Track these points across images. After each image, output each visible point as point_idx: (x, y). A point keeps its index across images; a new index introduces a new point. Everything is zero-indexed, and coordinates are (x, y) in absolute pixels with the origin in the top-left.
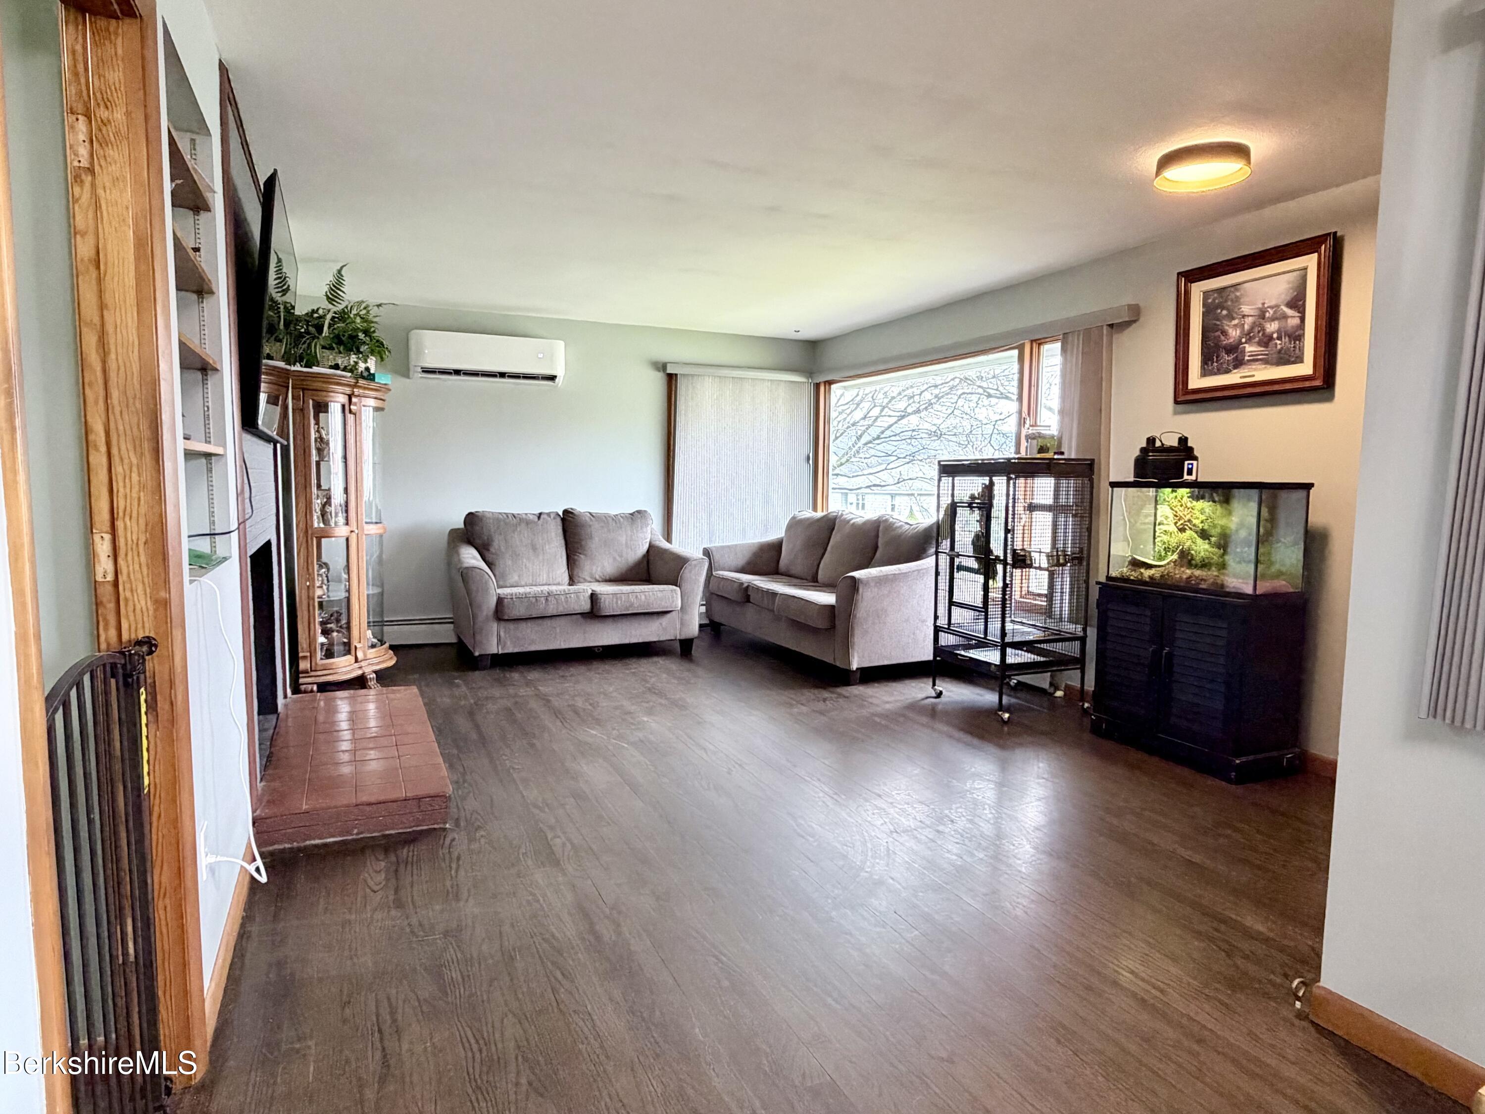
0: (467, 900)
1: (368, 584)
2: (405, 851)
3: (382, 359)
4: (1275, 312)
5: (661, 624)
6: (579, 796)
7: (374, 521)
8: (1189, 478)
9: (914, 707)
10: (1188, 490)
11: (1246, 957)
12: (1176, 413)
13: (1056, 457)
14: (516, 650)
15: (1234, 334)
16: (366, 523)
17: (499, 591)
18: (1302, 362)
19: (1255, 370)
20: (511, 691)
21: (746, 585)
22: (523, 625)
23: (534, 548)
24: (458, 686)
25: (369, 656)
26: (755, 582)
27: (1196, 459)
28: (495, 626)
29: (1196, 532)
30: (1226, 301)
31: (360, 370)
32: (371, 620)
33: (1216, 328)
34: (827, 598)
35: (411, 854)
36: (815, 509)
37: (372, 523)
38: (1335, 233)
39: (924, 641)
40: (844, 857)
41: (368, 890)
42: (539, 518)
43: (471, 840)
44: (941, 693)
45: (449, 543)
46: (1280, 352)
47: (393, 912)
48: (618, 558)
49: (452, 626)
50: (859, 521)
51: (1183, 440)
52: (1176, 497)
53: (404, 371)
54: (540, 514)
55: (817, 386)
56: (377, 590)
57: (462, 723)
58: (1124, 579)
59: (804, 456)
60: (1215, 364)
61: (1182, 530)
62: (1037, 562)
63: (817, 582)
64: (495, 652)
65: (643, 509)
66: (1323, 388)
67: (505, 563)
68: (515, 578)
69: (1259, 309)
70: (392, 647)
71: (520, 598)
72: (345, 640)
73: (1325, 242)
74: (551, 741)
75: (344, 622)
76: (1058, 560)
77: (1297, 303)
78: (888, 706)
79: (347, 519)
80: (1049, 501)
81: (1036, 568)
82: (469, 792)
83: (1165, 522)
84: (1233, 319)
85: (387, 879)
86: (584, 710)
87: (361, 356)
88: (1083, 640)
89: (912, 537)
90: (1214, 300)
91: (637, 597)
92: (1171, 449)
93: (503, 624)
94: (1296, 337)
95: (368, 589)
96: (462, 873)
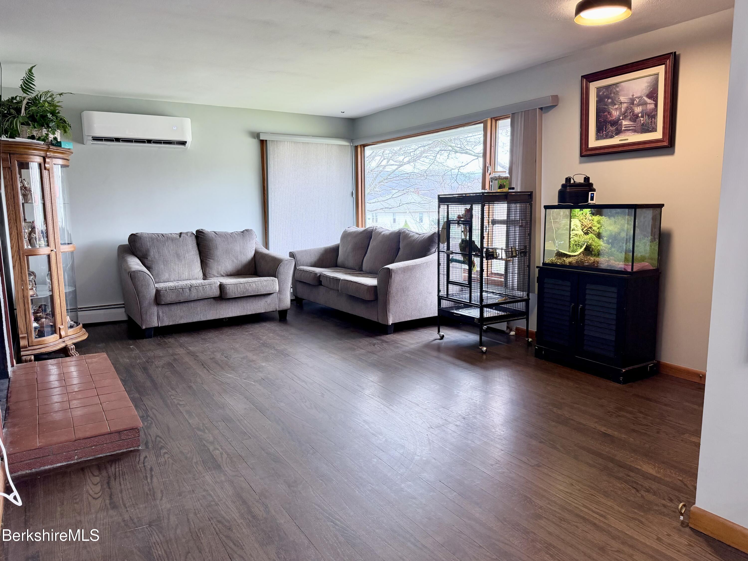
0: (161, 499)
1: (65, 285)
2: (113, 469)
3: (65, 132)
4: (639, 101)
5: (266, 302)
6: (227, 420)
7: (67, 242)
8: (592, 202)
9: (429, 346)
10: (590, 210)
11: (648, 491)
12: (581, 162)
13: (510, 191)
14: (171, 324)
15: (615, 114)
16: (61, 244)
17: (156, 285)
18: (656, 131)
19: (628, 136)
20: (171, 351)
21: (319, 274)
22: (174, 308)
23: (178, 256)
24: (132, 350)
25: (69, 334)
26: (324, 273)
27: (594, 190)
28: (155, 309)
29: (595, 235)
30: (611, 94)
31: (50, 139)
32: (69, 308)
33: (604, 111)
34: (372, 282)
35: (117, 470)
36: (358, 226)
37: (65, 244)
38: (675, 53)
39: (431, 305)
40: (403, 447)
41: (90, 498)
42: (180, 236)
43: (158, 456)
44: (443, 336)
45: (118, 255)
46: (643, 125)
47: (111, 512)
48: (235, 260)
49: (123, 310)
50: (387, 232)
51: (587, 179)
52: (583, 214)
53: (80, 140)
54: (181, 233)
55: (356, 147)
56: (71, 289)
57: (140, 375)
58: (552, 264)
59: (350, 193)
60: (604, 132)
61: (586, 233)
62: (500, 255)
63: (362, 270)
64: (156, 325)
65: (249, 228)
66: (668, 147)
67: (159, 267)
68: (166, 276)
69: (630, 99)
70: (85, 326)
71: (172, 289)
72: (51, 324)
73: (669, 58)
74: (202, 384)
75: (49, 310)
76: (512, 254)
77: (653, 95)
78: (413, 346)
79: (48, 241)
80: (505, 217)
81: (499, 259)
82: (152, 423)
83: (576, 229)
84: (615, 105)
85: (102, 489)
86: (222, 361)
87: (50, 129)
88: (527, 301)
89: (421, 241)
90: (603, 93)
91: (250, 285)
92: (580, 185)
93: (160, 307)
94: (653, 116)
95: (65, 288)
96: (155, 480)
